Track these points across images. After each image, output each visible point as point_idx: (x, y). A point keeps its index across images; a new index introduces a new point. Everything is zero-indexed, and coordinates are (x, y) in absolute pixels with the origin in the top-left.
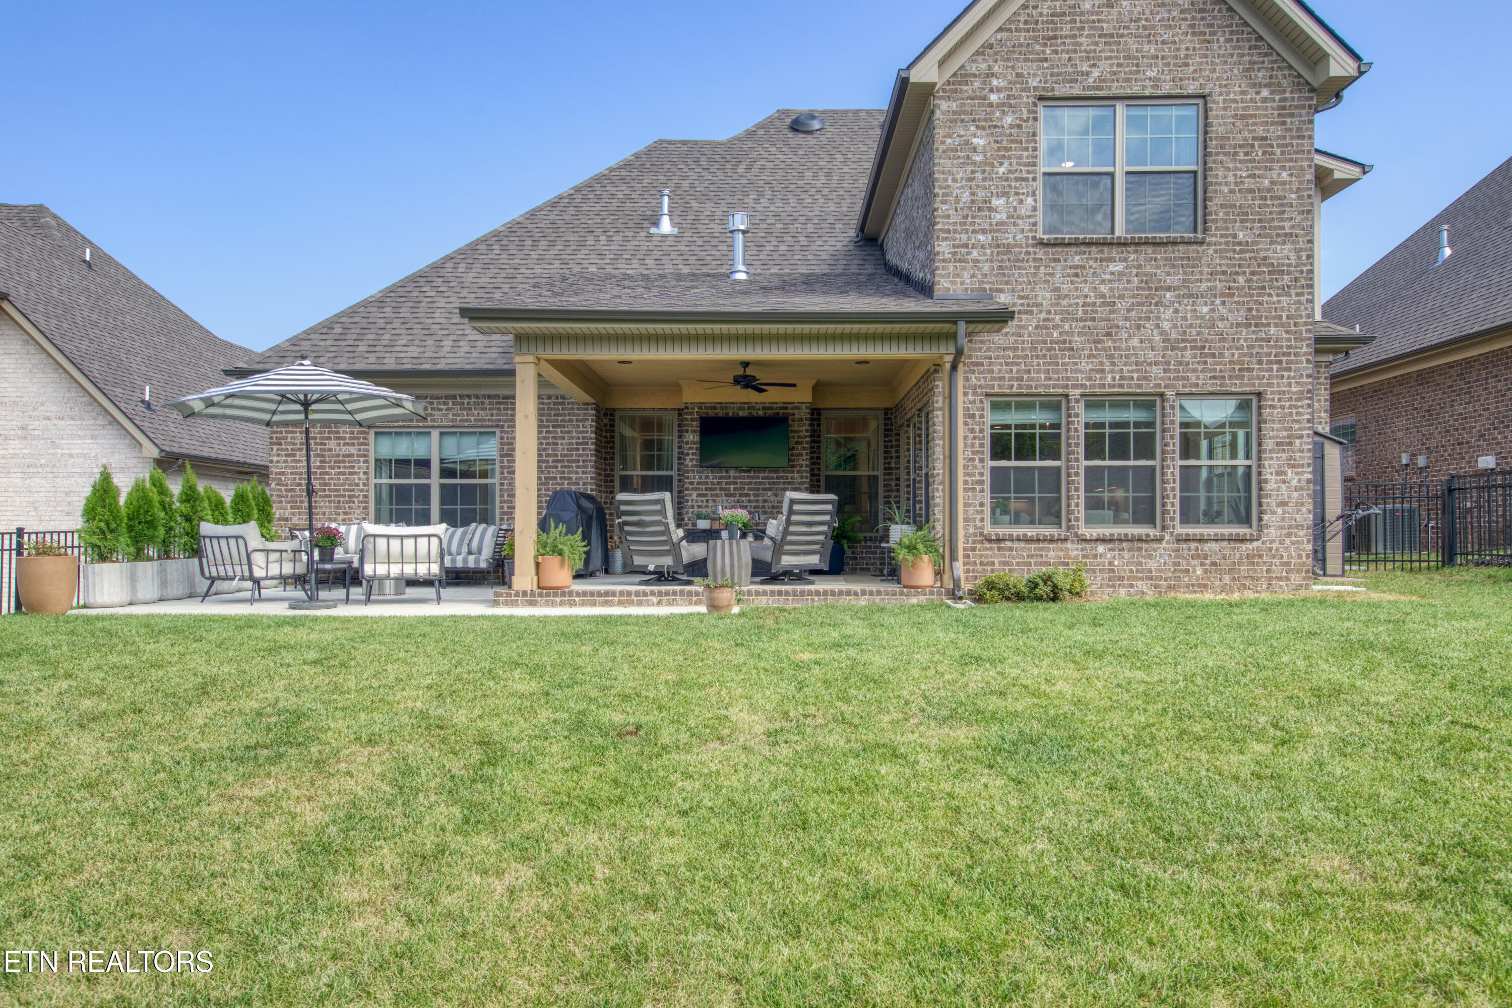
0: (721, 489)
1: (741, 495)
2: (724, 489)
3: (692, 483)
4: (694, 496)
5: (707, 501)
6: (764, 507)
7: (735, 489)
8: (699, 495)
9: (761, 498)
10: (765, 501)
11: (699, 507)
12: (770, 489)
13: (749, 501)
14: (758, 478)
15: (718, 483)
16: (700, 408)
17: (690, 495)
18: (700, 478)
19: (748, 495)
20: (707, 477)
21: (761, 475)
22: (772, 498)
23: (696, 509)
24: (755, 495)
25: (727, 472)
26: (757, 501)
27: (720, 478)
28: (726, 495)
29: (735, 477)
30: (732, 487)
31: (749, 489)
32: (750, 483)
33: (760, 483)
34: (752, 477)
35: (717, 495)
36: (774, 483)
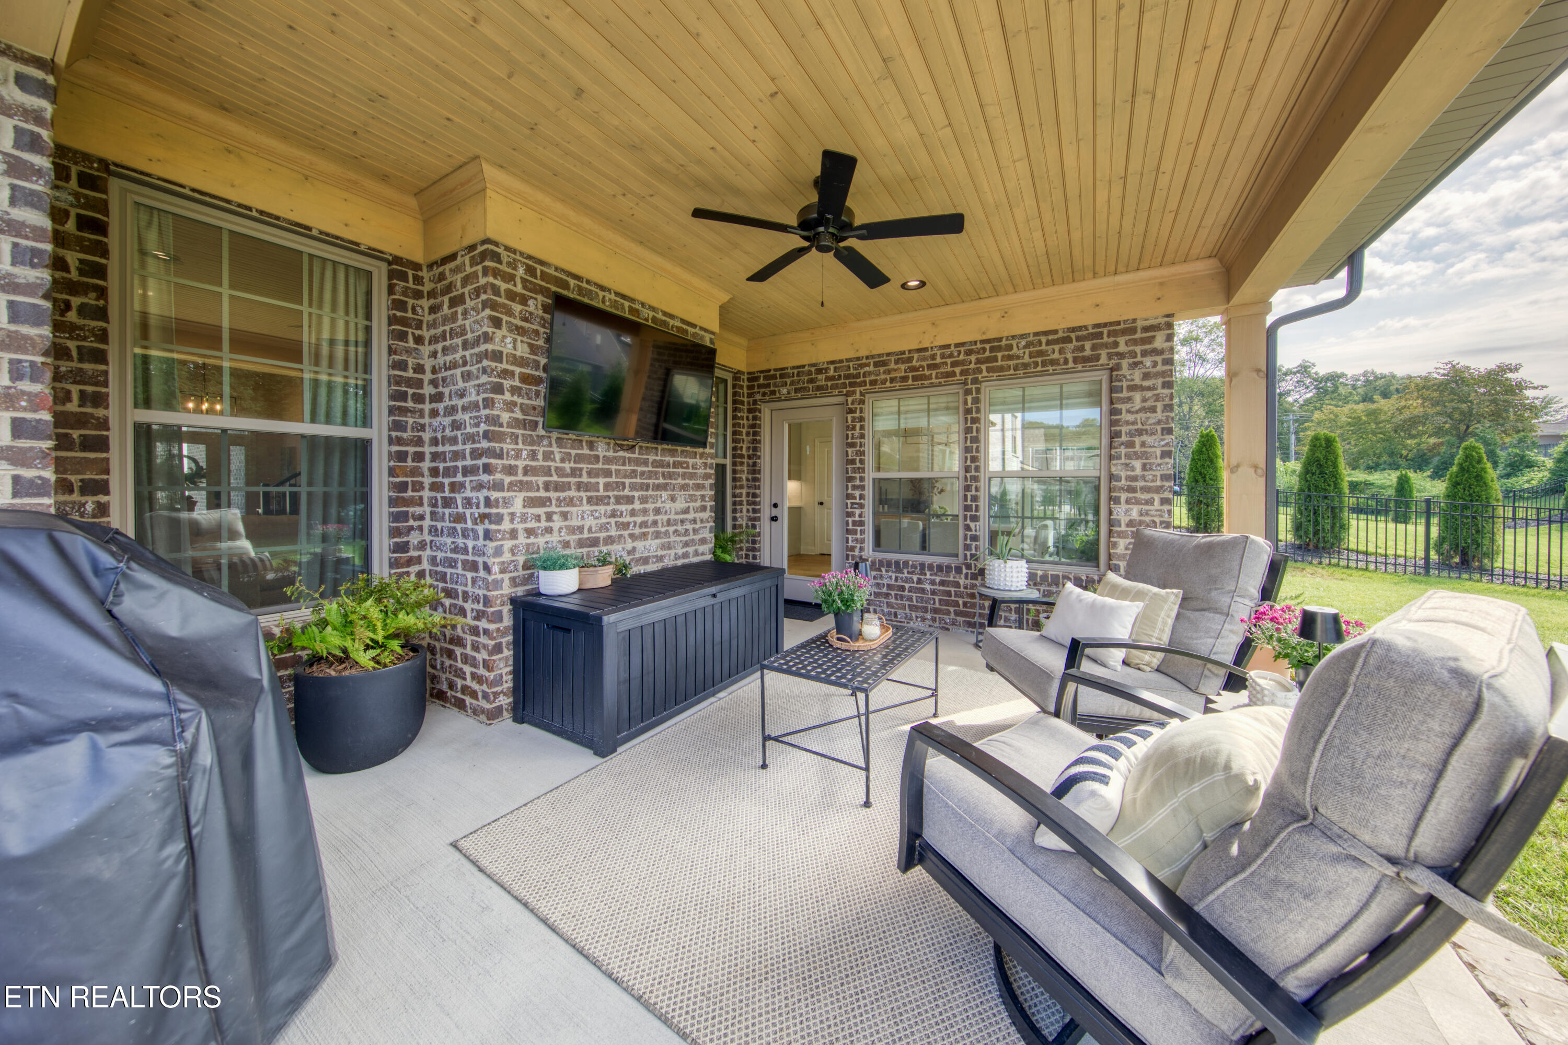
0: (579, 487)
1: (618, 500)
2: (587, 487)
3: (511, 470)
4: (518, 506)
5: (549, 517)
6: (655, 523)
7: (607, 486)
8: (530, 502)
9: (650, 506)
10: (657, 511)
11: (530, 532)
12: (664, 487)
13: (633, 513)
14: (645, 463)
15: (575, 472)
16: (530, 270)
17: (507, 502)
18: (533, 456)
19: (630, 500)
20: (548, 456)
21: (652, 458)
22: (668, 505)
23: (522, 539)
24: (644, 500)
25: (591, 446)
26: (645, 512)
27: (579, 459)
28: (590, 500)
29: (608, 460)
30: (602, 481)
31: (633, 487)
32: (633, 474)
33: (650, 475)
34: (637, 462)
35: (571, 502)
36: (671, 476)
